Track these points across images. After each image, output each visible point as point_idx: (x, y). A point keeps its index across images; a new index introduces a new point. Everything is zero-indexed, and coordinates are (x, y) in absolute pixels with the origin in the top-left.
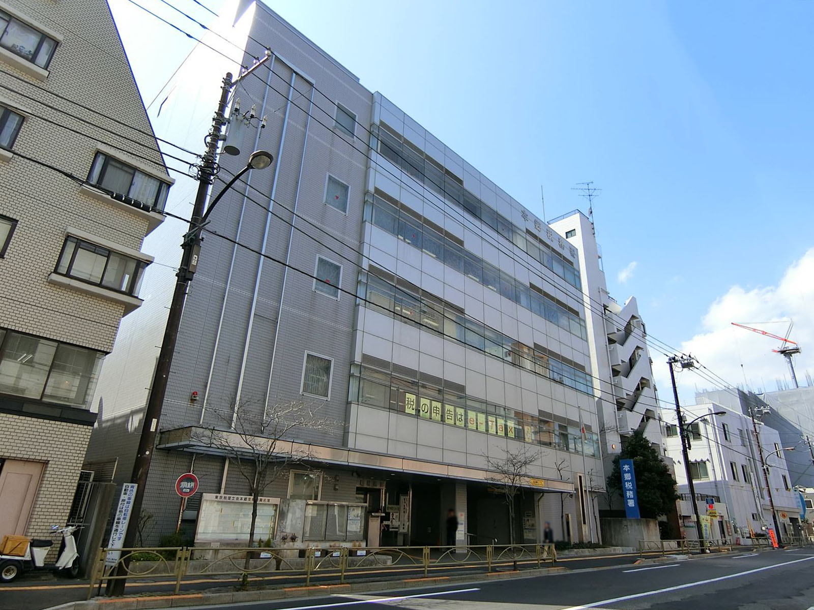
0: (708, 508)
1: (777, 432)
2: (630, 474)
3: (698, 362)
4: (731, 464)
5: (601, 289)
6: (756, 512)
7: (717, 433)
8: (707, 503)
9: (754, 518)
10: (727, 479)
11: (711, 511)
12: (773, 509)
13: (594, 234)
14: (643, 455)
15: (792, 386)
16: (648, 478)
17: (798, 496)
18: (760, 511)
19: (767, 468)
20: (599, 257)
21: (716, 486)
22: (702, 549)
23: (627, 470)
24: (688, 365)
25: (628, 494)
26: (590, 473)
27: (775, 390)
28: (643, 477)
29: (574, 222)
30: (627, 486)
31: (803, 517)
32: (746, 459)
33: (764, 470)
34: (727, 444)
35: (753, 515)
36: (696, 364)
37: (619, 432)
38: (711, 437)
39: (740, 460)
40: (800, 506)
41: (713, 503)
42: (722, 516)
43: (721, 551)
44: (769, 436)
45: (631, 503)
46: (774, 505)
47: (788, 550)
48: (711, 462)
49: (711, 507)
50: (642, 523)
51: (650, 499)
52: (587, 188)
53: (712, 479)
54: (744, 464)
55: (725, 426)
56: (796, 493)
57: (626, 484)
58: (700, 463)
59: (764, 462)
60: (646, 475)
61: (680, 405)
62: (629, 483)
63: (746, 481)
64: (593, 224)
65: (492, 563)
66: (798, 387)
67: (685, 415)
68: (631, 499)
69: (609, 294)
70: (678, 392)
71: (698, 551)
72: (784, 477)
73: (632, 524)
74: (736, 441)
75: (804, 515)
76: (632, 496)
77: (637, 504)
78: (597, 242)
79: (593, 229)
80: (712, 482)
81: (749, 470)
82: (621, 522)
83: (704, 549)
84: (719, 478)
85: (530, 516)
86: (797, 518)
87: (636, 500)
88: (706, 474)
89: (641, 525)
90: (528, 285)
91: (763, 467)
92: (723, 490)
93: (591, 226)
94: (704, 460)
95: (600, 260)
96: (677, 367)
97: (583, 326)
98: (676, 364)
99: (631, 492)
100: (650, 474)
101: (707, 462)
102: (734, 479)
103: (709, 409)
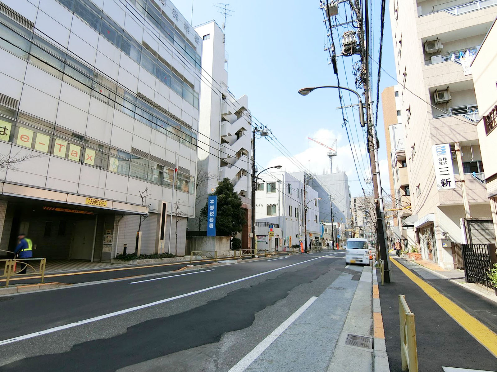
0: (270, 231)
1: (317, 193)
2: (213, 206)
3: (272, 133)
4: (289, 207)
5: (223, 82)
6: (298, 234)
7: (285, 188)
8: (270, 228)
9: (296, 237)
10: (285, 215)
11: (271, 232)
12: (306, 231)
13: (224, 42)
14: (226, 194)
15: (329, 172)
16: (225, 209)
17: (321, 226)
18: (300, 233)
19: (307, 209)
20: (226, 62)
21: (279, 219)
22: (253, 255)
23: (212, 203)
24: (264, 134)
25: (210, 220)
26: (178, 203)
27: (322, 174)
28: (222, 208)
29: (209, 29)
30: (210, 214)
31: (321, 236)
32: (298, 205)
33: (305, 210)
34: (289, 195)
35: (296, 235)
36: (270, 134)
37: (219, 180)
38: (281, 190)
39: (295, 205)
40: (321, 231)
41: (273, 228)
42: (278, 236)
43: (267, 256)
44: (312, 194)
45: (211, 226)
46: (307, 230)
47: (309, 253)
48: (279, 205)
49: (271, 230)
50: (216, 239)
51: (224, 223)
52: (225, 8)
53: (278, 215)
54: (297, 207)
55: (290, 185)
56: (321, 224)
57: (210, 213)
58: (273, 206)
59: (306, 206)
60: (224, 206)
61: (256, 161)
62: (212, 212)
63: (296, 217)
64: (224, 35)
65: (45, 275)
66: (332, 173)
67: (257, 168)
68: (212, 223)
69: (228, 88)
70: (255, 152)
71: (250, 256)
72: (316, 216)
73: (209, 241)
74: (294, 194)
75: (322, 235)
76: (213, 221)
77: (215, 227)
78: (225, 49)
79: (224, 39)
80: (277, 217)
81: (299, 211)
82: (202, 239)
83: (254, 255)
84: (281, 215)
85: (110, 234)
86: (319, 237)
87: (215, 224)
88: (275, 212)
89: (215, 240)
90: (141, 43)
91: (305, 208)
92: (282, 221)
93: (223, 37)
94: (275, 204)
95: (226, 64)
96: (258, 135)
97: (196, 97)
98: (257, 133)
99: (213, 218)
100: (227, 206)
101: (277, 205)
102: (290, 215)
103: (283, 175)
